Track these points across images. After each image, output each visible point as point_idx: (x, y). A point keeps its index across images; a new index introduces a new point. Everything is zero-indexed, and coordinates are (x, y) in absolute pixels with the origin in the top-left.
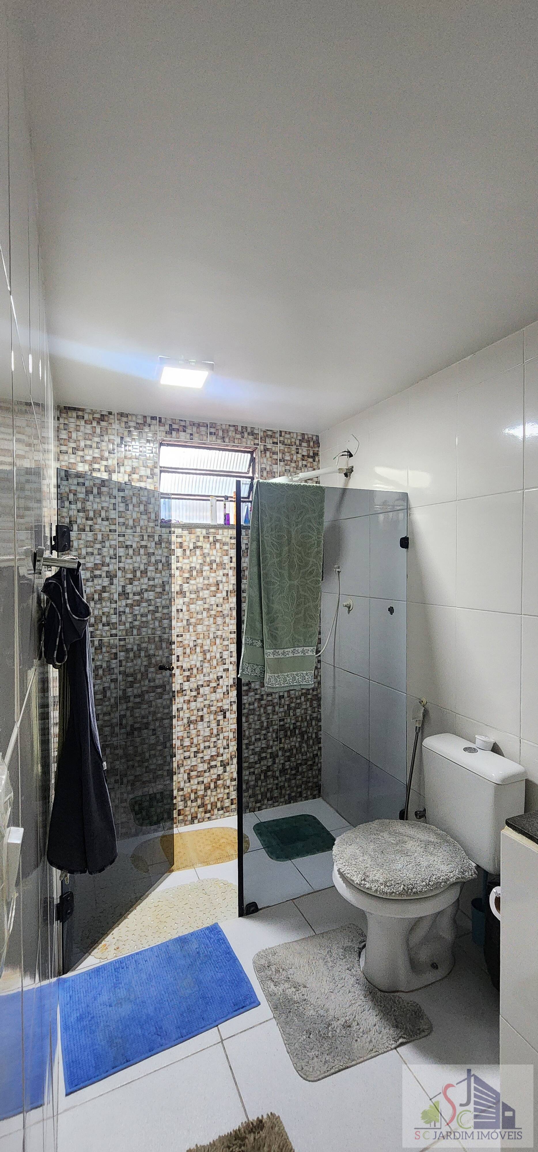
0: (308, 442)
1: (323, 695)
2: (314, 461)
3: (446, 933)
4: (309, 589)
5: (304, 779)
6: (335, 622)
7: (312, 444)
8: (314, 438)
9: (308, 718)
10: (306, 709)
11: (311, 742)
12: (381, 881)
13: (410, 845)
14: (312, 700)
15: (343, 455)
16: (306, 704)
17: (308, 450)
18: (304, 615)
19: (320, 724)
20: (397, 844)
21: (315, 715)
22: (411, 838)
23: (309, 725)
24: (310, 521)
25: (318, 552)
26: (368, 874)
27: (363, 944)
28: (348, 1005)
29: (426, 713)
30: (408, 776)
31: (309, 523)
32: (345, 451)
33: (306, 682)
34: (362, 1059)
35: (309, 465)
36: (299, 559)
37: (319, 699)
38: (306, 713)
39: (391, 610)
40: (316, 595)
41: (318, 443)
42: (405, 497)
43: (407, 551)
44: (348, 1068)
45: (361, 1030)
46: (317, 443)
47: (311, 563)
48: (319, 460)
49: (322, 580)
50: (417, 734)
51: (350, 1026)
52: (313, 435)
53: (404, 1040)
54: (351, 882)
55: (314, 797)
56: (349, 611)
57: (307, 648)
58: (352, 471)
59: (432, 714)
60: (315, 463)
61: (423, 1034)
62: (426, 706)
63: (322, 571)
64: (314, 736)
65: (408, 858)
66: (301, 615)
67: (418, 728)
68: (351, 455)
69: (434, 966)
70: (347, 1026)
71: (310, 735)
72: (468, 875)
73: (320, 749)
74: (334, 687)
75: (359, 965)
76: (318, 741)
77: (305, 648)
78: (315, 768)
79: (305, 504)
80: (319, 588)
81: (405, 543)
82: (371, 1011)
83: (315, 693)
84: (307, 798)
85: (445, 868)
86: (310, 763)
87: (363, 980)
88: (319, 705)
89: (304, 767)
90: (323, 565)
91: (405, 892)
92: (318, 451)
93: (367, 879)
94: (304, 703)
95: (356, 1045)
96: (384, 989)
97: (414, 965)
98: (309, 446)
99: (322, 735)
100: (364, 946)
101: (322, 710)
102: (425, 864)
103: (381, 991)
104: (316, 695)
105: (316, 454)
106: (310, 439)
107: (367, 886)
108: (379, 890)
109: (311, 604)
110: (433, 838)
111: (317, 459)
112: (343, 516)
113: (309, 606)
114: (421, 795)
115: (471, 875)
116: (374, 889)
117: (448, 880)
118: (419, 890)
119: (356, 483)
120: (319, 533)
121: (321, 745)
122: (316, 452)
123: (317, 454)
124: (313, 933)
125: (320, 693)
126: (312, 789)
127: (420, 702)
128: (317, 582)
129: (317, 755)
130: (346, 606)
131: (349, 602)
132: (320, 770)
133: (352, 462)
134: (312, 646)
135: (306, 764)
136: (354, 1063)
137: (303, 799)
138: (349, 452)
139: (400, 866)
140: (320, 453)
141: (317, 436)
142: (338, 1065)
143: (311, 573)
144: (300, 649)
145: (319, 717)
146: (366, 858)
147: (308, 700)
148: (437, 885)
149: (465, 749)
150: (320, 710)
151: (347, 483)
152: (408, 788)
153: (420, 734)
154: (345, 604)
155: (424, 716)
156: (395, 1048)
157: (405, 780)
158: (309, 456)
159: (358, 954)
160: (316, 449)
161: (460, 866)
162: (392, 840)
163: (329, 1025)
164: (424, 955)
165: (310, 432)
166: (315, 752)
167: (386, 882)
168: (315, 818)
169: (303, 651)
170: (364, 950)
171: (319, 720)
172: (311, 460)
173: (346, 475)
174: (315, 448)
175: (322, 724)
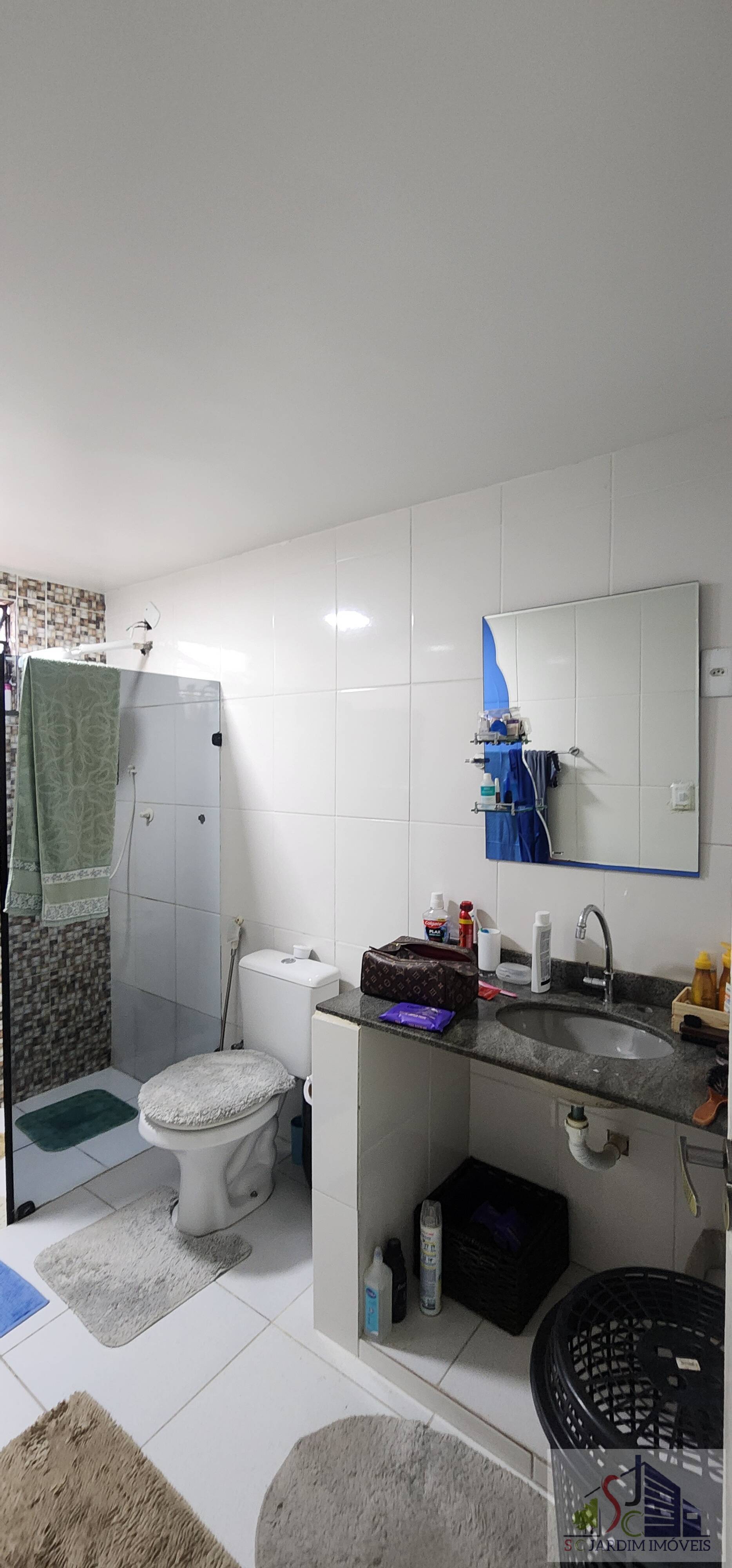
0: (89, 601)
1: (112, 935)
2: (98, 627)
3: (266, 1158)
4: (101, 795)
5: (88, 1047)
6: (129, 837)
7: (94, 605)
8: (98, 598)
9: (92, 966)
10: (89, 954)
11: (97, 996)
12: (197, 1112)
13: (227, 1072)
14: (97, 942)
15: (139, 627)
16: (89, 948)
17: (89, 613)
18: (95, 829)
19: (108, 971)
20: (212, 1075)
21: (102, 961)
22: (229, 1065)
23: (94, 974)
24: (102, 711)
25: (112, 750)
26: (181, 1109)
27: (175, 1201)
28: (160, 1262)
29: (242, 933)
30: (223, 1012)
31: (100, 714)
32: (142, 622)
33: (98, 910)
34: (179, 1304)
35: (90, 632)
36: (87, 757)
37: (107, 940)
38: (89, 960)
39: (202, 819)
40: (109, 800)
41: (104, 605)
42: (217, 685)
43: (220, 750)
44: (163, 1317)
45: (176, 1279)
46: (102, 604)
47: (102, 764)
48: (104, 628)
49: (117, 784)
50: (233, 957)
51: (163, 1280)
52: (96, 594)
53: (224, 1270)
54: (160, 1124)
55: (102, 1068)
56: (148, 823)
57: (99, 868)
58: (151, 647)
59: (249, 933)
60: (99, 631)
61: (243, 1258)
62: (243, 925)
63: (118, 774)
64: (100, 988)
65: (225, 1084)
66: (91, 827)
67: (233, 951)
68: (149, 627)
69: (254, 1194)
70: (161, 1281)
71: (95, 987)
72: (286, 1086)
73: (109, 1004)
74: (129, 920)
75: (171, 1222)
76: (107, 993)
77: (96, 869)
78: (103, 1029)
79: (93, 689)
80: (113, 794)
81: (217, 740)
82: (187, 1257)
83: (101, 932)
84: (91, 1071)
85: (263, 1084)
86: (95, 1024)
87: (176, 1233)
88: (108, 948)
89: (87, 1031)
90: (118, 765)
91: (223, 1116)
92: (103, 615)
93: (180, 1115)
94: (87, 947)
95: (171, 1295)
96: (199, 1235)
97: (233, 1201)
98: (90, 607)
99: (112, 985)
100: (177, 1202)
101: (112, 953)
102: (244, 1085)
103: (198, 1237)
104: (103, 935)
105: (99, 620)
106: (92, 599)
107: (181, 1122)
108: (194, 1121)
109: (104, 814)
110: (251, 1060)
111: (101, 625)
112: (139, 702)
113: (101, 817)
114: (238, 1026)
115: (290, 1085)
116: (188, 1122)
117: (266, 1094)
118: (237, 1109)
119: (155, 665)
120: (113, 725)
121: (111, 999)
122: (100, 615)
123: (102, 620)
124: (113, 1211)
125: (109, 931)
126: (99, 1057)
127: (235, 921)
128: (112, 786)
129: (105, 1012)
130: (144, 816)
131: (149, 811)
132: (109, 1031)
133: (150, 636)
134: (106, 866)
135: (90, 1026)
136: (169, 1310)
137: (87, 1073)
138: (146, 623)
139: (217, 1093)
140: (106, 618)
141: (102, 596)
142: (151, 1319)
143: (103, 775)
144: (90, 870)
145: (107, 962)
146: (178, 1094)
147: (91, 942)
148: (255, 1102)
149: (283, 961)
150: (108, 954)
151: (143, 663)
152: (223, 1022)
153: (236, 958)
154: (143, 813)
155: (240, 936)
156: (215, 1280)
157: (219, 1014)
158: (90, 621)
159: (169, 1213)
160: (100, 613)
161: (278, 1079)
162: (207, 1072)
163: (139, 1288)
164: (243, 1188)
165: (92, 589)
166: (103, 1009)
167: (201, 1112)
168: (104, 1092)
169: (93, 873)
170: (176, 1207)
171: (107, 966)
172: (93, 626)
173: (143, 652)
174: (98, 610)
175: (112, 970)
